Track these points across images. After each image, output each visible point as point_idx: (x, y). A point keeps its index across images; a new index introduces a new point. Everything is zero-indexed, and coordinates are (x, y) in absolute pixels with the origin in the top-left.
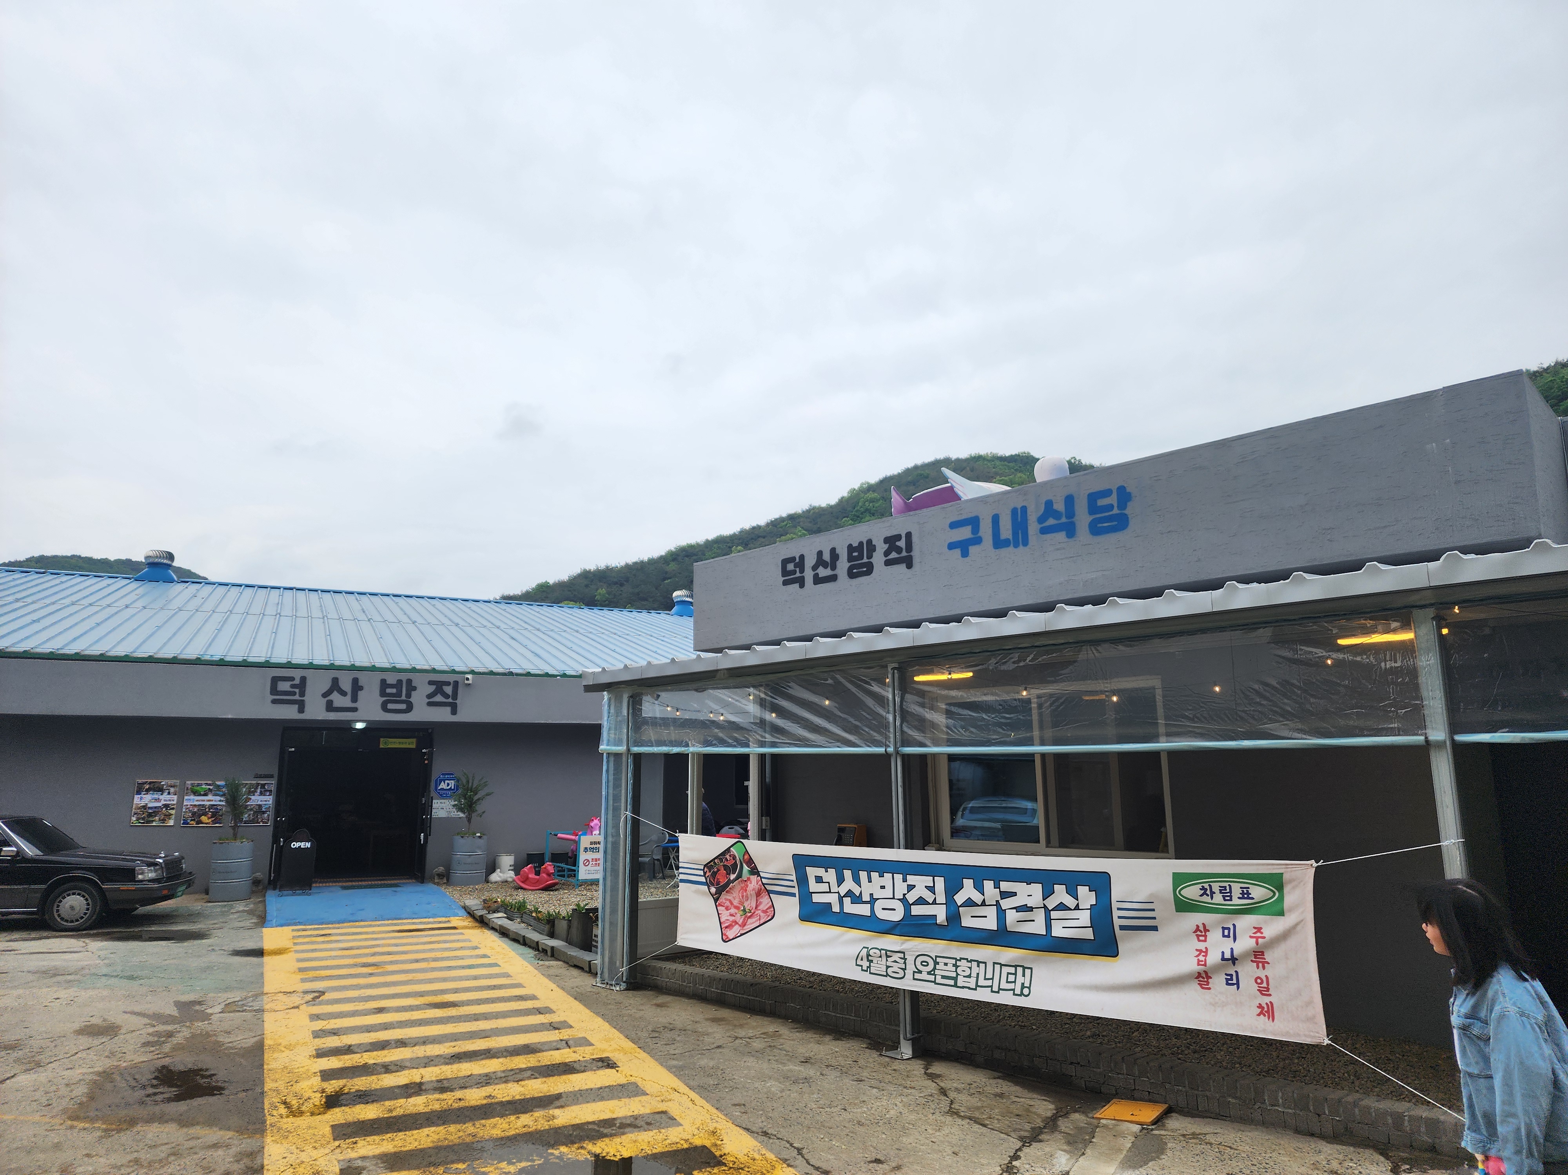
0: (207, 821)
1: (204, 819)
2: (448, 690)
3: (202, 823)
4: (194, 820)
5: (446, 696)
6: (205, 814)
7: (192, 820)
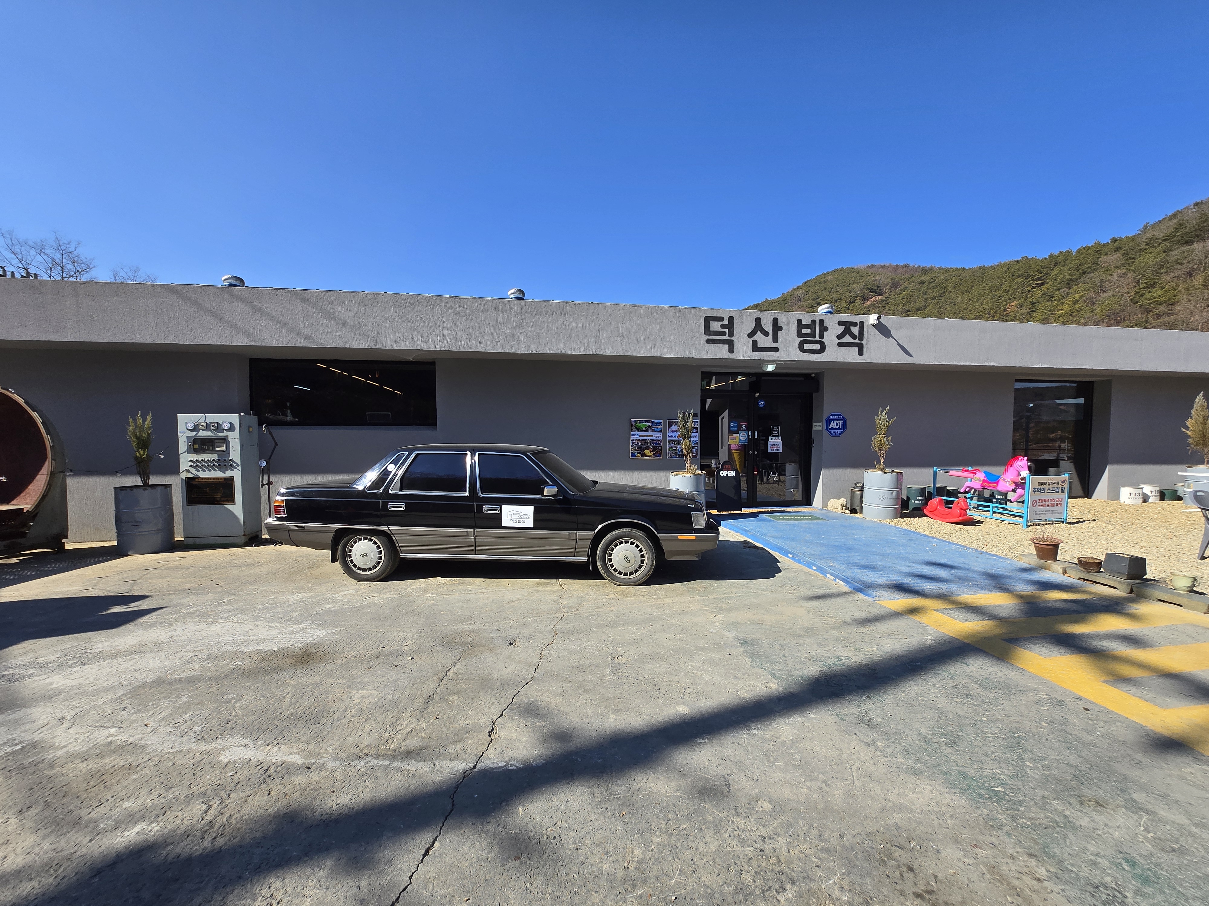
0: (650, 454)
1: (647, 452)
2: (855, 330)
3: (646, 456)
4: (640, 453)
5: (854, 337)
6: (648, 448)
7: (638, 453)
